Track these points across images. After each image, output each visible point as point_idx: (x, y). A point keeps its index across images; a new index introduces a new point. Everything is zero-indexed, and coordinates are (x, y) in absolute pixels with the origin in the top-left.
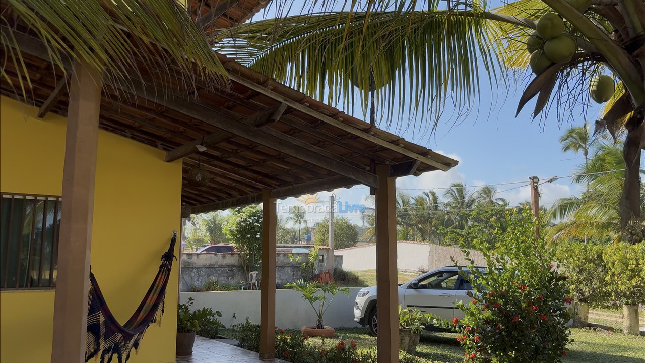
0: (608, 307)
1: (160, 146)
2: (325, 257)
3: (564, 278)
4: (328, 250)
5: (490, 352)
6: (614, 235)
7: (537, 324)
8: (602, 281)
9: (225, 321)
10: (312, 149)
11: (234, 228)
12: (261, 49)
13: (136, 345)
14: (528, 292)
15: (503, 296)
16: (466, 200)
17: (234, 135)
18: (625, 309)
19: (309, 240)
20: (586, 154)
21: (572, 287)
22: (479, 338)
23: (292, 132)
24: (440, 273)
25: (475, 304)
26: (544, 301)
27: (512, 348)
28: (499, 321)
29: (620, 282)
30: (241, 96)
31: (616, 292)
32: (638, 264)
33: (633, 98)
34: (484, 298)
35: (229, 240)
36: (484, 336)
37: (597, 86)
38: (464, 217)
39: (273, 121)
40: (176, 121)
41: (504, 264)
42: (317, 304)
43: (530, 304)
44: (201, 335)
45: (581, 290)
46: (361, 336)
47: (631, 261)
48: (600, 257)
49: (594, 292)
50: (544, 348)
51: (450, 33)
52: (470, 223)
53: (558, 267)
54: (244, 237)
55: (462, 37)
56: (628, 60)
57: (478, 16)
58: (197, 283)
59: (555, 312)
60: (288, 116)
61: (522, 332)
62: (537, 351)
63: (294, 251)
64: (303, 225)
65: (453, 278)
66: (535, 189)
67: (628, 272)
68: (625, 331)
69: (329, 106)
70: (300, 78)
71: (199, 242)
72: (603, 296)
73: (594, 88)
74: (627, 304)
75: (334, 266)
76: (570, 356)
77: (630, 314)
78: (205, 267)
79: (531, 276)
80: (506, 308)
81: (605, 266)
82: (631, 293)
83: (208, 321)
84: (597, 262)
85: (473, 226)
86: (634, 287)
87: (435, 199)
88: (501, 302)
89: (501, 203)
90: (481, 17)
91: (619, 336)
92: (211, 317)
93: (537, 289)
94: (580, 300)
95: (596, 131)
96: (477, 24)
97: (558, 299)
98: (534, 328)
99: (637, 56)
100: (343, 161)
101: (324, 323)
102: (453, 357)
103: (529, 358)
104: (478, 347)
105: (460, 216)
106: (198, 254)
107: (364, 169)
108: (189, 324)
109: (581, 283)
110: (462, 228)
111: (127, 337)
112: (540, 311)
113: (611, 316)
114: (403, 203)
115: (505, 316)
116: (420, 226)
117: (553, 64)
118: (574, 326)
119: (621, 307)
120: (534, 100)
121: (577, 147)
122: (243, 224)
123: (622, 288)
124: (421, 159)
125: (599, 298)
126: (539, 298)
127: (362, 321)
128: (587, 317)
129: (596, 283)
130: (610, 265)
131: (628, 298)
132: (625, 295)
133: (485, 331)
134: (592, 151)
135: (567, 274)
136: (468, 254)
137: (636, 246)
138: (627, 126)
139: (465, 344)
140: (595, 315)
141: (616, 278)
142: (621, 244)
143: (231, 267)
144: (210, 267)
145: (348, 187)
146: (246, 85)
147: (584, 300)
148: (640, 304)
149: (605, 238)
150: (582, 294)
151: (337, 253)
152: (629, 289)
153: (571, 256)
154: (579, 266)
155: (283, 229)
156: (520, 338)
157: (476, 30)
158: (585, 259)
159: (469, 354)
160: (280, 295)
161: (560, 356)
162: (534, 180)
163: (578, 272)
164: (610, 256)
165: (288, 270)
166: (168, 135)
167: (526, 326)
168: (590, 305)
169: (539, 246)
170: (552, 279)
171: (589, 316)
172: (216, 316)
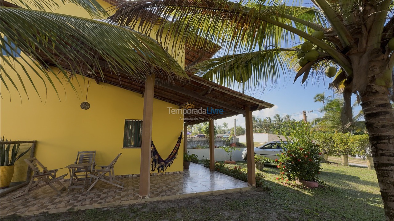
0: (335, 156)
1: (177, 104)
2: (233, 138)
3: (318, 146)
4: (234, 136)
5: (289, 172)
6: (336, 130)
7: (308, 162)
8: (332, 146)
9: (200, 158)
10: (222, 103)
11: (205, 129)
12: (205, 71)
13: (169, 165)
14: (304, 151)
15: (293, 152)
16: (281, 119)
17: (197, 99)
18: (342, 156)
19: (229, 133)
20: (324, 103)
21: (321, 148)
22: (285, 167)
23: (216, 97)
24: (271, 144)
25: (283, 154)
26: (310, 154)
27: (298, 170)
28: (293, 161)
29: (340, 147)
30: (198, 86)
31: (338, 150)
32: (347, 141)
33: (346, 73)
34: (286, 153)
35: (203, 133)
36: (287, 166)
37: (329, 71)
38: (280, 125)
39: (208, 93)
40: (180, 96)
41: (294, 141)
42: (229, 153)
43: (304, 155)
44: (193, 162)
45: (324, 150)
46: (245, 164)
47: (344, 140)
48: (331, 138)
49: (329, 150)
50: (311, 171)
51: (268, 58)
52: (282, 127)
53: (315, 142)
54: (208, 132)
55: (272, 59)
56: (343, 57)
57: (277, 50)
58: (194, 146)
59: (315, 158)
60: (213, 92)
61: (302, 165)
62: (308, 172)
63: (224, 136)
64: (227, 129)
65: (276, 145)
66: (305, 115)
67: (343, 143)
68: (343, 165)
69: (227, 88)
70: (218, 79)
71: (196, 133)
72: (333, 152)
73: (327, 72)
74: (343, 155)
75: (237, 141)
76: (321, 173)
77: (344, 158)
78: (197, 141)
79: (305, 145)
80: (295, 157)
81: (333, 141)
82: (345, 151)
83: (194, 158)
84: (330, 140)
85: (284, 128)
86: (346, 149)
87: (270, 119)
88: (293, 154)
89: (293, 120)
90: (279, 50)
91: (340, 166)
92: (195, 157)
93: (307, 150)
94: (324, 153)
95: (329, 87)
96: (278, 53)
97: (316, 153)
98: (306, 164)
99: (347, 55)
100: (234, 106)
101: (232, 160)
102: (276, 172)
103: (305, 174)
104: (285, 170)
105: (279, 125)
106: (194, 137)
107: (241, 109)
108: (188, 159)
109: (324, 147)
110: (280, 129)
111: (166, 163)
112: (309, 157)
113: (337, 159)
114: (259, 121)
115: (295, 159)
116: (265, 128)
117: (309, 62)
118: (322, 162)
119: (341, 156)
120: (302, 76)
121: (320, 101)
122: (207, 128)
123: (341, 149)
124: (261, 104)
125: (332, 152)
126: (308, 153)
127: (245, 159)
128: (327, 159)
129: (330, 147)
130: (336, 141)
131: (344, 153)
132: (342, 152)
133: (287, 164)
134: (326, 102)
135: (319, 144)
136: (280, 137)
137: (346, 134)
138: (344, 84)
139: (280, 168)
140: (330, 158)
141: (338, 145)
142: (340, 133)
143: (204, 141)
144: (198, 141)
145: (237, 115)
146: (198, 82)
147: (326, 153)
148: (348, 155)
149: (333, 132)
150: (325, 151)
151: (237, 137)
152: (344, 149)
153: (320, 138)
154: (323, 141)
155: (221, 130)
156: (301, 167)
157: (277, 55)
158: (325, 139)
159: (282, 172)
160: (216, 150)
161: (317, 174)
162: (304, 112)
163: (323, 143)
164: (336, 138)
165: (222, 142)
166: (178, 101)
167: (303, 163)
168: (328, 155)
169: (307, 134)
170: (313, 146)
171: (328, 159)
172: (196, 156)
